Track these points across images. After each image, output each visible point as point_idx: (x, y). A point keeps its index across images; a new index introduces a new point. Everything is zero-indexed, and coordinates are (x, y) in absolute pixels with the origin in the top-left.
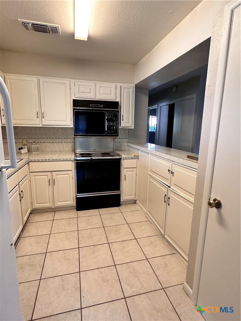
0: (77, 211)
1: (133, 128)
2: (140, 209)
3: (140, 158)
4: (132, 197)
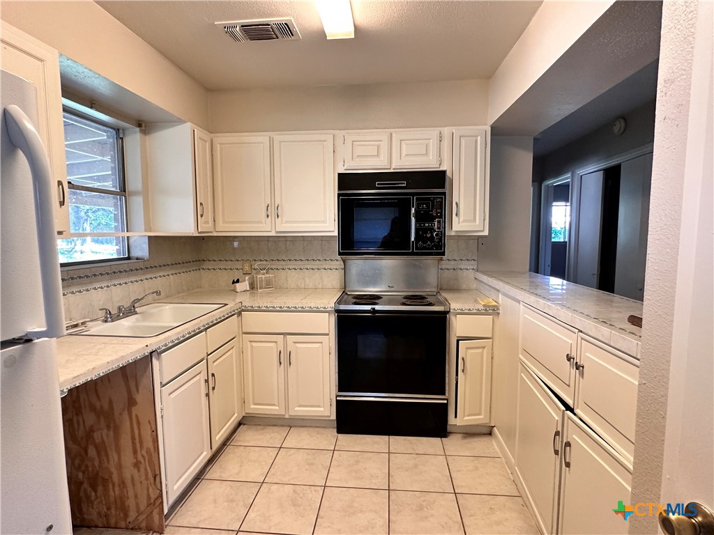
0: (339, 432)
1: (486, 233)
2: (502, 456)
3: (500, 311)
4: (481, 417)
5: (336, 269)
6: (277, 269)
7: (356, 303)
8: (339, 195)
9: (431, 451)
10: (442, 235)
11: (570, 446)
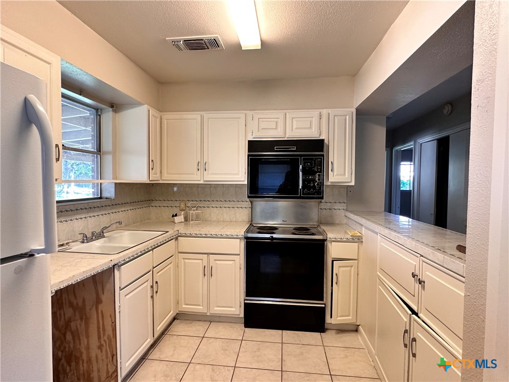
0: (245, 327)
1: (353, 184)
2: (365, 348)
3: (364, 240)
4: (350, 318)
5: (246, 208)
6: (204, 207)
7: (259, 233)
8: (249, 156)
9: (313, 342)
10: (321, 184)
11: (415, 341)
